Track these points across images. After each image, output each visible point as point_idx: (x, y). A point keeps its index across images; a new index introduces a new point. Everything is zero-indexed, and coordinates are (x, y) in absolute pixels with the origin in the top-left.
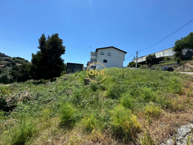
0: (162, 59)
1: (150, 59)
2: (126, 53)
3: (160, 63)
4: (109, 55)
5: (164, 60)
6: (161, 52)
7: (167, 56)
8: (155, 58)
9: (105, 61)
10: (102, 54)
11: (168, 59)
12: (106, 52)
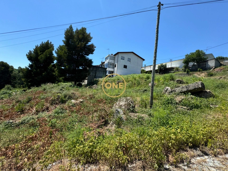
0: (172, 69)
1: (162, 69)
2: (144, 60)
3: (170, 73)
4: (129, 60)
5: (174, 70)
6: (169, 63)
7: (176, 67)
8: (166, 68)
9: (125, 67)
10: (123, 59)
11: (177, 69)
12: (126, 56)
